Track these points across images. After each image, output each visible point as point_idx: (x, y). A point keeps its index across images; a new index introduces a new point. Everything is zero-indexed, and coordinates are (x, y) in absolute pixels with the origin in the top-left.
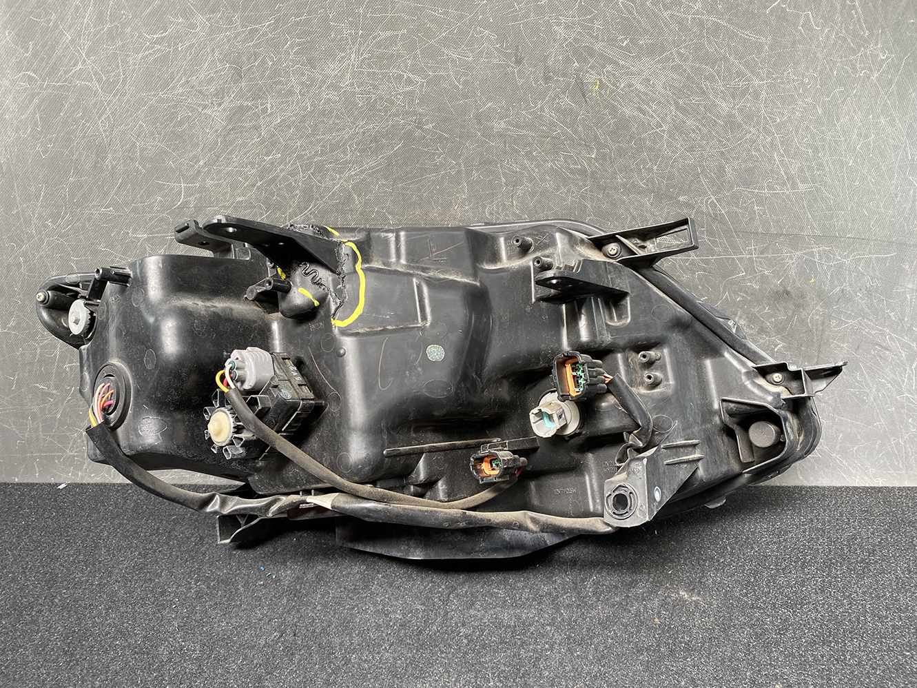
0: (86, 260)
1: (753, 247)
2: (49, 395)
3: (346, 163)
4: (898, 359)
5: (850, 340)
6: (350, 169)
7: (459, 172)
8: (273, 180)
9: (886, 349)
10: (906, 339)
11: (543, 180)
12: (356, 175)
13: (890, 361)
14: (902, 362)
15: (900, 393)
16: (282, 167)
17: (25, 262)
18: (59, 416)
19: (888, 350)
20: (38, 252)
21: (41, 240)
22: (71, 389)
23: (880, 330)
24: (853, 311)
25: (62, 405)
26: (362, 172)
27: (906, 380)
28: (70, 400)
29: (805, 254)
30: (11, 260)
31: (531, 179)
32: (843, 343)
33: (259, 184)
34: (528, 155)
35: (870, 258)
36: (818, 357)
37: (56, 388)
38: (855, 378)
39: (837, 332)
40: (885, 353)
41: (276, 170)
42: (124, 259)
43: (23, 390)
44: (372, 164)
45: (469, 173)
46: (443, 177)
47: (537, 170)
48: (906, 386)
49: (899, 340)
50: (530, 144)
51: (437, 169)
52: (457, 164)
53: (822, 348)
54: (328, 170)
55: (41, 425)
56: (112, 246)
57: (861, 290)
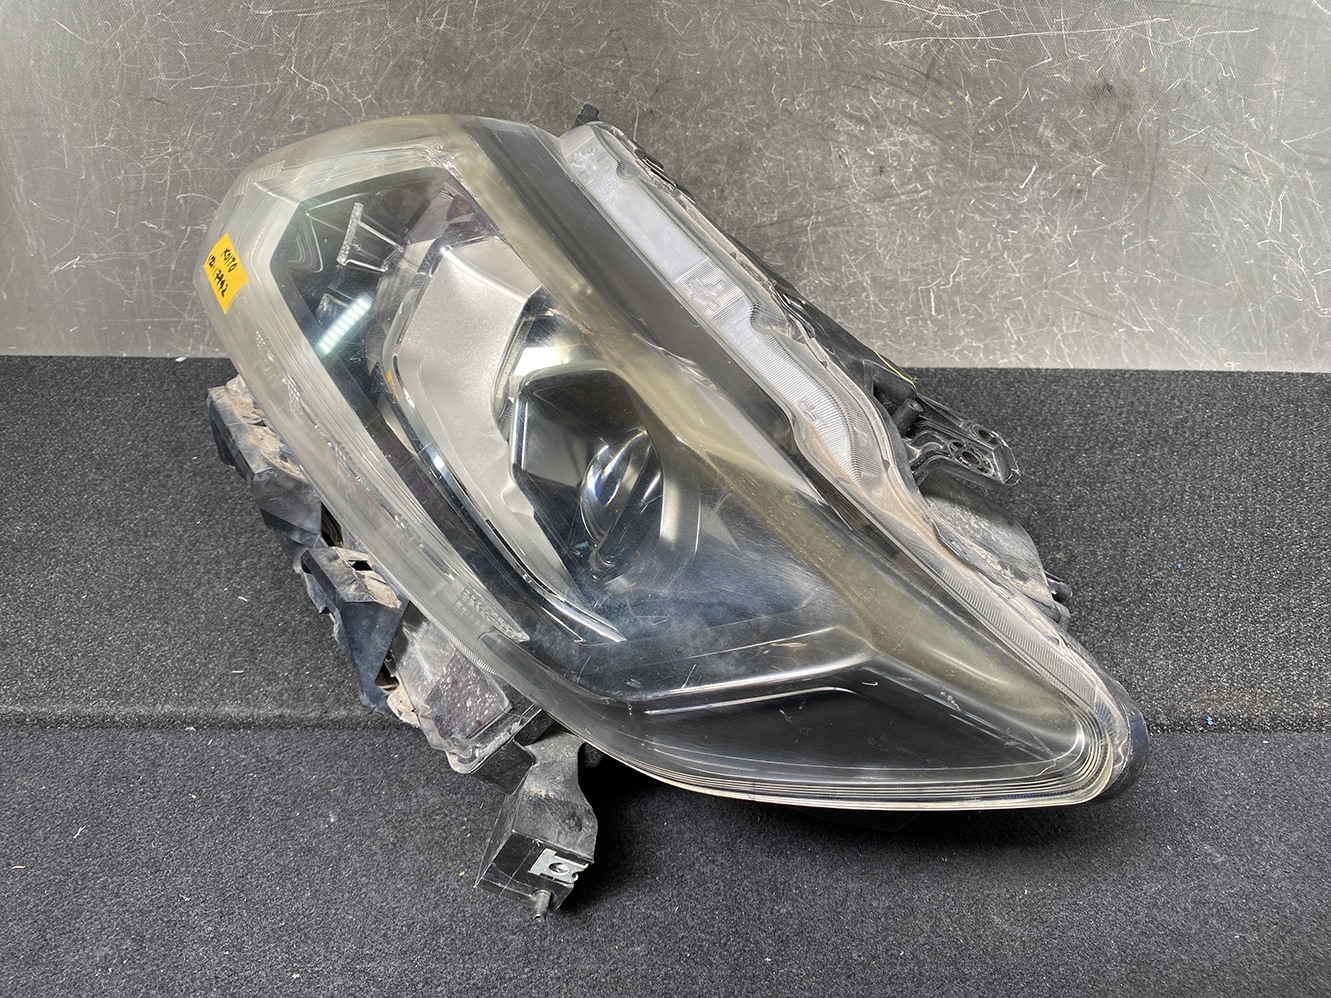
0: (199, 46)
1: (1062, 19)
2: (159, 236)
4: (1261, 188)
5: (1195, 160)
9: (1244, 173)
10: (1271, 158)
13: (1248, 190)
14: (1265, 191)
15: (1262, 237)
17: (123, 49)
18: (173, 266)
19: (1247, 174)
20: (139, 34)
21: (141, 17)
22: (186, 229)
23: (1236, 145)
24: (1198, 116)
25: (177, 250)
27: (1270, 219)
28: (186, 244)
29: (1134, 28)
30: (106, 45)
32: (1186, 164)
35: (1223, 35)
36: (1151, 184)
37: (169, 228)
38: (1201, 216)
39: (1176, 147)
40: (1242, 179)
42: (245, 46)
43: (128, 229)
48: (1269, 227)
49: (1260, 158)
53: (1157, 172)
55: (152, 279)
56: (230, 28)
57: (1209, 83)
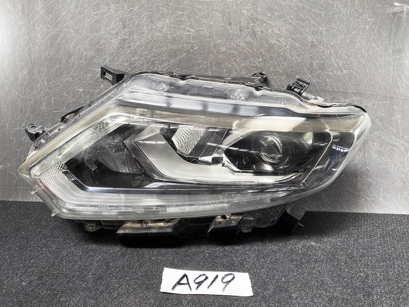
0: (58, 99)
1: (328, 97)
3: (163, 61)
4: (401, 151)
5: (377, 142)
6: (165, 63)
7: (207, 67)
8: (134, 68)
9: (394, 146)
10: (402, 141)
11: (241, 71)
12: (167, 66)
13: (397, 152)
14: (402, 152)
15: (405, 167)
16: (138, 62)
17: (33, 99)
19: (395, 147)
20: (39, 95)
21: (41, 90)
23: (390, 137)
24: (375, 128)
26: (169, 65)
27: (406, 161)
29: (350, 100)
30: (28, 98)
31: (236, 71)
32: (374, 142)
33: (129, 69)
34: (235, 60)
35: (379, 103)
36: (364, 149)
38: (383, 160)
39: (370, 137)
40: (394, 148)
41: (136, 64)
42: (72, 99)
44: (173, 61)
45: (211, 68)
46: (201, 68)
47: (238, 67)
48: (407, 164)
49: (399, 142)
50: (235, 57)
51: (199, 65)
52: (206, 64)
53: (366, 145)
54: (156, 64)
56: (69, 94)
57: (377, 118)
